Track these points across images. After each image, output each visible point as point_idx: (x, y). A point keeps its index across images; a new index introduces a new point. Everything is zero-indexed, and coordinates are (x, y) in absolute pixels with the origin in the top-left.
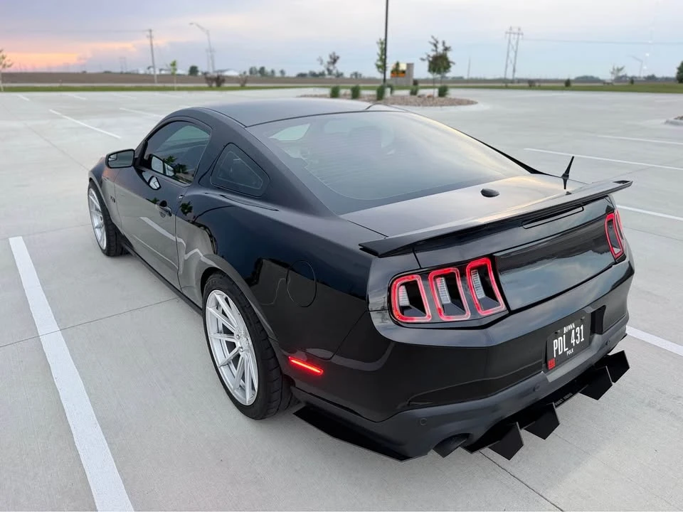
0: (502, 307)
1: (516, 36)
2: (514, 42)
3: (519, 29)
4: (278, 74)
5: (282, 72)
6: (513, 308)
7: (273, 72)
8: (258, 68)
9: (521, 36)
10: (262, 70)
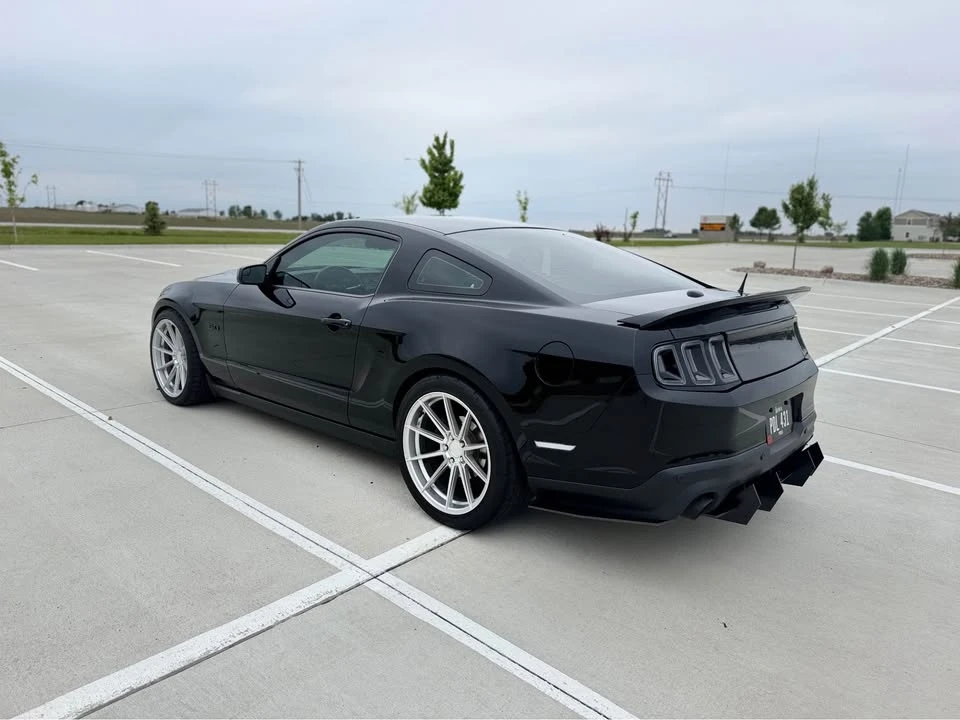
0: (736, 378)
1: (666, 182)
2: (663, 189)
3: (669, 175)
4: (271, 217)
5: (278, 214)
6: (744, 380)
7: (263, 212)
8: (242, 208)
9: (670, 183)
10: (248, 209)
